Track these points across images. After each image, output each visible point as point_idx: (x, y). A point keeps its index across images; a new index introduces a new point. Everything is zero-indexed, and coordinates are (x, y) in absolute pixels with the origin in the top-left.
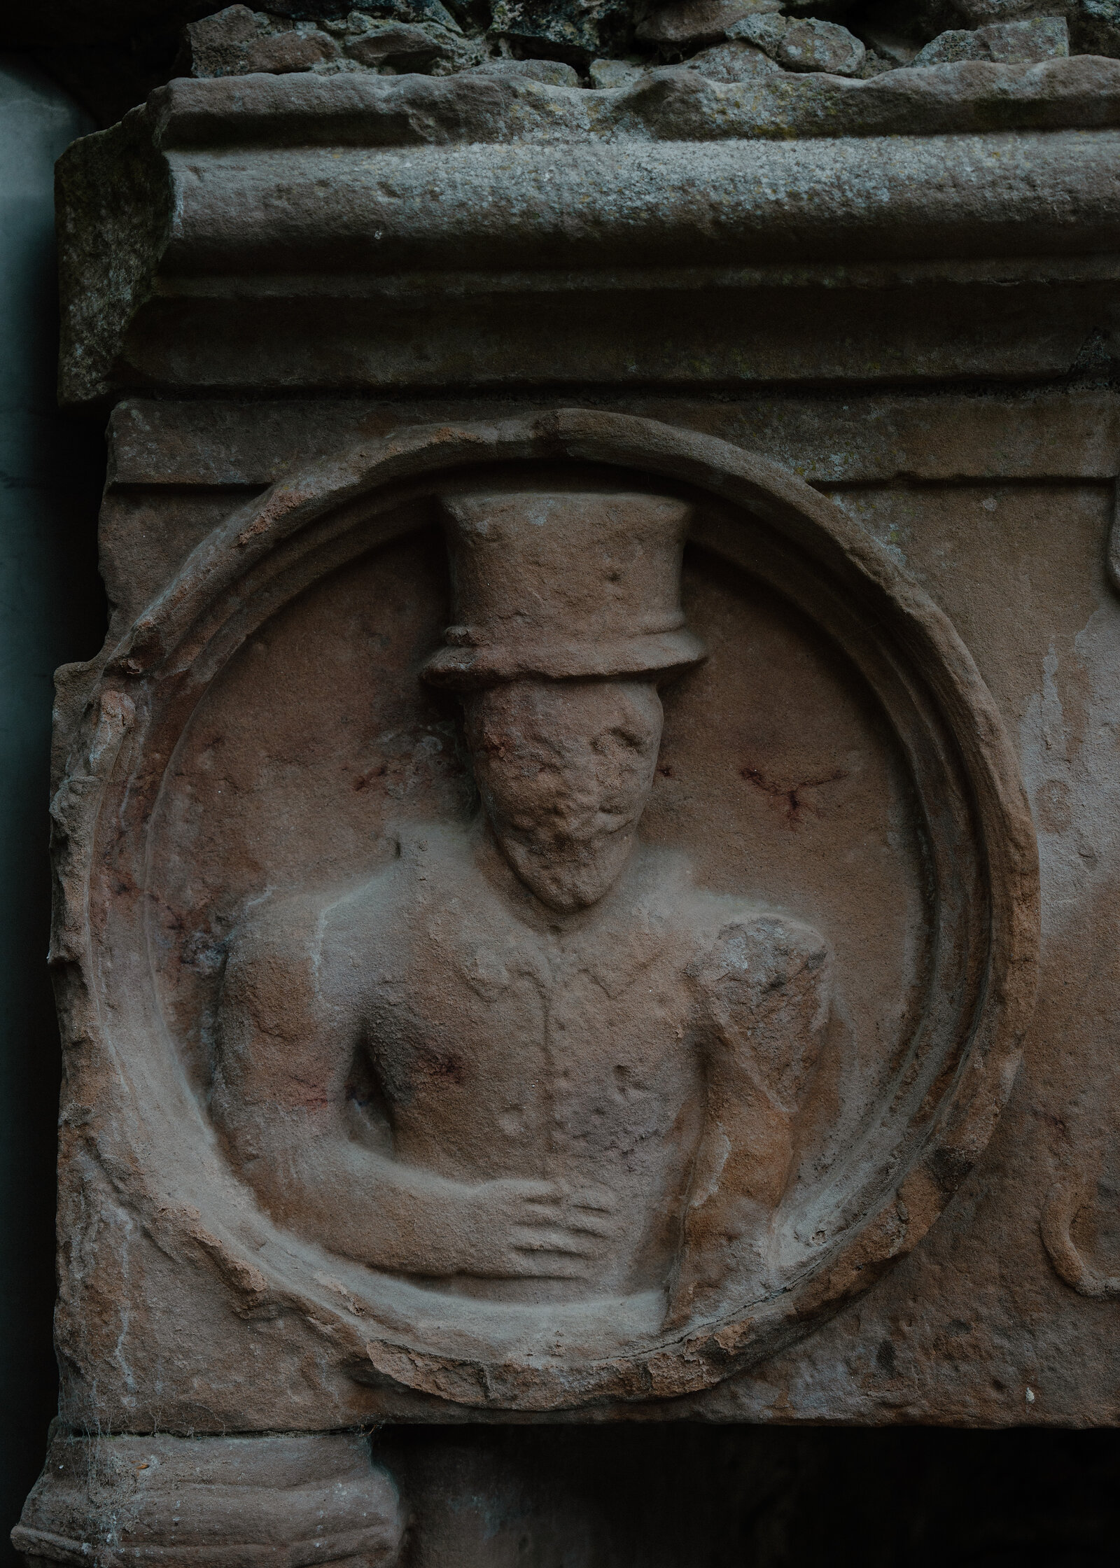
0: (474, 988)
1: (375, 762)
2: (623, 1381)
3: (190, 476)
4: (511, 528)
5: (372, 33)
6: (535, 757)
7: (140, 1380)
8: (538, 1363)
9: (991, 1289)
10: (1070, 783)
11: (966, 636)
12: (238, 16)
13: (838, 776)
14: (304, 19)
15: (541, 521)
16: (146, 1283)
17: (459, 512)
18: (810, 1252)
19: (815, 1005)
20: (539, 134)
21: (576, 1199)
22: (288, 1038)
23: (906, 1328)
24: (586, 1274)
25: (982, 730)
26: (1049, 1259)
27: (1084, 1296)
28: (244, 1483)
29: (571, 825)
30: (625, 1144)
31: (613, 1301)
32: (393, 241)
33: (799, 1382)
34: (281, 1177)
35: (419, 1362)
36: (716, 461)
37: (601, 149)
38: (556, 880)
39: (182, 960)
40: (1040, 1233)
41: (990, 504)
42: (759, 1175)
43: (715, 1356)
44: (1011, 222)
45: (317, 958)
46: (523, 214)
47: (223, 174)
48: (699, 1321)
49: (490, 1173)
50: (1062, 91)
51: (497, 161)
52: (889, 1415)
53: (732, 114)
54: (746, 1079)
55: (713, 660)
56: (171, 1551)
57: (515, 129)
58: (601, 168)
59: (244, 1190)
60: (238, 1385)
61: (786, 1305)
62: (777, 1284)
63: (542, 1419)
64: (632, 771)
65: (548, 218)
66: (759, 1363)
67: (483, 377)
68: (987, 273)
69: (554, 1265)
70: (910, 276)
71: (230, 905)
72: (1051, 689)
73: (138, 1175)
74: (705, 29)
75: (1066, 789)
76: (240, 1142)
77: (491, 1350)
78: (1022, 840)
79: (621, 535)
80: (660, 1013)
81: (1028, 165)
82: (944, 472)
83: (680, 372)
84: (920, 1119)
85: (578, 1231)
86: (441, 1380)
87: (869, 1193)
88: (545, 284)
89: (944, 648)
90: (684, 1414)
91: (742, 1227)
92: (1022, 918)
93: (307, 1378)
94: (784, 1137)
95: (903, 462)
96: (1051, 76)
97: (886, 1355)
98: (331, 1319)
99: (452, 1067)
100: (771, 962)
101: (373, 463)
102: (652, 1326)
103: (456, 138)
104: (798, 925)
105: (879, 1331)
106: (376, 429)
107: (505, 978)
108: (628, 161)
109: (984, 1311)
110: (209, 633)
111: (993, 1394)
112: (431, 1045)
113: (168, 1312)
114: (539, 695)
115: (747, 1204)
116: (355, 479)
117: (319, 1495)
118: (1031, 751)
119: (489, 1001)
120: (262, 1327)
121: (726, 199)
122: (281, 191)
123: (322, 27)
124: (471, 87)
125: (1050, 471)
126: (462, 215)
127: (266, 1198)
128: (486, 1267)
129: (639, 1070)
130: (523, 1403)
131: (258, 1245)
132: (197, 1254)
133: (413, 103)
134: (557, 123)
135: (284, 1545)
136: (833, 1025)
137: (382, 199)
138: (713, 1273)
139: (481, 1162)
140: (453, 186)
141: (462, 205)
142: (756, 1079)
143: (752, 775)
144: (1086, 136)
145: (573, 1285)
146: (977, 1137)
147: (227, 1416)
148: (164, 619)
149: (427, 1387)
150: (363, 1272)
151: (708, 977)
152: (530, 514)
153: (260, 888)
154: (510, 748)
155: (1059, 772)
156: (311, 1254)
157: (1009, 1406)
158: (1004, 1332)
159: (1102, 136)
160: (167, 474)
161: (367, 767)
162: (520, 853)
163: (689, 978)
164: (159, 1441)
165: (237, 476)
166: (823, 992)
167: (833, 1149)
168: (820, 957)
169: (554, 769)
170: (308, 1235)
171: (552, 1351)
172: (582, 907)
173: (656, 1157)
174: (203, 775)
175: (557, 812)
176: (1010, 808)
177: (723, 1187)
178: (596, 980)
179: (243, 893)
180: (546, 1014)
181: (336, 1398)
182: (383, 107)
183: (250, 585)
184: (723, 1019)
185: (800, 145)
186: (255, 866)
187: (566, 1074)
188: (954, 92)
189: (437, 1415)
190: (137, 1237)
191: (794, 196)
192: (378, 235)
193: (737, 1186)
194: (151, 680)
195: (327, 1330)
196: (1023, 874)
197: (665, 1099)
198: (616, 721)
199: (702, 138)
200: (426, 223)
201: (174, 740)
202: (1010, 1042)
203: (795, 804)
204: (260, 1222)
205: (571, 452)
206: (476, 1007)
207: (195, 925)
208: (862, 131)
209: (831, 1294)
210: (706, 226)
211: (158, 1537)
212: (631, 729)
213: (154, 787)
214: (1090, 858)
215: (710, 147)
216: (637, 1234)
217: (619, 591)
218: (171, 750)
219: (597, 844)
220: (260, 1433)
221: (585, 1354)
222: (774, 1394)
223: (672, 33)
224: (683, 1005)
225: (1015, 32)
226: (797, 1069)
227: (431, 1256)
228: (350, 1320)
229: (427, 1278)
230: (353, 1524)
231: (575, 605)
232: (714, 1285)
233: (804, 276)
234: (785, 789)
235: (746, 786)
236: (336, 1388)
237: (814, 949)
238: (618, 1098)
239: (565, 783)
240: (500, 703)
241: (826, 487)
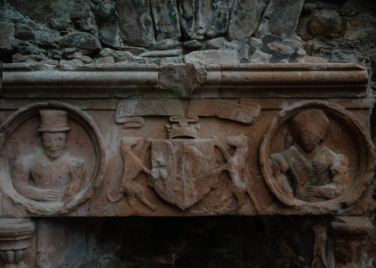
0: (42, 167)
1: (33, 141)
2: (58, 212)
3: (9, 108)
4: (45, 115)
5: (33, 57)
6: (48, 141)
7: (2, 212)
8: (49, 210)
9: (101, 201)
10: (111, 144)
11: (99, 127)
12: (18, 54)
13: (87, 143)
14: (26, 55)
15: (49, 114)
16: (3, 201)
17: (40, 112)
18: (80, 198)
19: (83, 169)
20: (46, 70)
21: (55, 192)
22: (21, 173)
23: (91, 206)
24: (56, 200)
25: (99, 138)
26: (107, 198)
27: (111, 202)
28: (13, 224)
29: (53, 149)
30: (61, 185)
31: (59, 203)
32: (28, 82)
33: (79, 212)
34: (20, 189)
35: (35, 210)
36: (69, 107)
37: (53, 72)
38: (52, 155)
39: (10, 164)
40: (106, 195)
41: (102, 112)
42: (76, 189)
43: (68, 209)
44: (99, 81)
45: (24, 164)
46: (43, 79)
47: (8, 74)
48: (67, 205)
49: (45, 188)
50: (104, 67)
51: (40, 73)
52: (89, 216)
53: (68, 68)
54: (75, 178)
55: (72, 129)
56: (4, 231)
57: (43, 70)
58: (52, 74)
59: (15, 191)
60: (14, 213)
61: (77, 204)
62: (76, 201)
63: (50, 216)
64: (60, 143)
65: (46, 80)
66: (74, 210)
67: (42, 97)
68: (98, 87)
69: (52, 199)
70: (89, 87)
71: (16, 157)
72: (109, 134)
73: (2, 189)
74: (73, 57)
75: (110, 145)
76: (15, 185)
77: (43, 209)
78: (103, 151)
79: (58, 115)
80: (64, 170)
81: (101, 75)
82: (96, 109)
83: (65, 97)
84: (93, 183)
85: (55, 195)
86: (38, 212)
87: (87, 191)
88: (47, 87)
89: (95, 129)
90: (66, 216)
91: (73, 195)
92: (103, 160)
93: (22, 212)
94: (79, 184)
95: (92, 107)
96: (103, 65)
97: (89, 209)
98: (24, 205)
99: (40, 177)
100: (78, 164)
101: (29, 107)
102: (62, 206)
103: (36, 71)
104: (82, 160)
105: (88, 206)
106: (31, 103)
107: (46, 166)
108: (55, 74)
109: (100, 204)
110: (11, 126)
111: (101, 213)
112: (38, 174)
113: (5, 204)
114: (49, 134)
115: (74, 192)
116: (27, 109)
117: (23, 225)
118: (107, 141)
119: (44, 169)
120: (16, 206)
121: (66, 78)
122: (15, 76)
123: (28, 56)
124: (38, 65)
125: (108, 109)
126: (36, 79)
127: (18, 191)
128: (44, 199)
129: (62, 177)
130: (47, 215)
131: (16, 197)
132: (9, 198)
133: (30, 67)
134: (48, 69)
135: (17, 231)
136: (86, 171)
137: (27, 77)
138: (69, 200)
139: (44, 187)
140: (35, 76)
141: (36, 78)
142: (76, 178)
143: (77, 143)
144: (108, 72)
145: (54, 201)
146: (97, 185)
147: (12, 216)
148: (5, 125)
149: (36, 213)
150: (30, 200)
151: (70, 166)
152: (48, 113)
153: (20, 155)
154: (46, 140)
155: (110, 143)
156: (23, 198)
157: (102, 214)
158: (102, 206)
159: (109, 72)
160: (6, 108)
161: (32, 141)
162: (48, 152)
163: (68, 166)
164: (4, 219)
165: (14, 108)
166: (84, 168)
167: (85, 186)
168: (84, 164)
169: (51, 142)
170: (23, 196)
171: (50, 209)
172: (55, 158)
173: (65, 187)
174: (13, 142)
175: (51, 147)
176: (102, 147)
177: (71, 190)
178: (57, 167)
179: (17, 156)
180: (51, 170)
181: (25, 214)
182: (27, 67)
183: (16, 121)
184: (72, 171)
185: (75, 72)
186: (19, 153)
187: (53, 177)
188: (92, 67)
189: (37, 216)
190: (2, 196)
191: (74, 78)
192: (27, 82)
193: (73, 190)
194: (4, 132)
195: (24, 206)
196: (103, 155)
197: (65, 180)
198: (58, 137)
199: (64, 71)
200: (32, 80)
201: (8, 139)
202: (102, 174)
203: (82, 146)
204: (17, 194)
205: (53, 106)
206: (43, 170)
207: (12, 160)
208: (83, 71)
209: (81, 202)
210: (64, 81)
211: (3, 230)
212: (60, 138)
213: (6, 144)
214: (113, 153)
215: (65, 72)
216: (62, 195)
217: (58, 122)
218: (8, 140)
219: (56, 151)
220: (16, 218)
221: (54, 209)
222: (76, 213)
223: (69, 57)
224: (67, 169)
225: (107, 58)
226: (81, 177)
227: (38, 198)
228: (27, 205)
229: (38, 200)
230: (27, 228)
231: (53, 123)
232: (69, 201)
233: (77, 87)
234: (81, 144)
235: (76, 144)
236: (25, 213)
237: (83, 163)
238: (60, 180)
239: (52, 144)
240: (45, 135)
241: (83, 110)
